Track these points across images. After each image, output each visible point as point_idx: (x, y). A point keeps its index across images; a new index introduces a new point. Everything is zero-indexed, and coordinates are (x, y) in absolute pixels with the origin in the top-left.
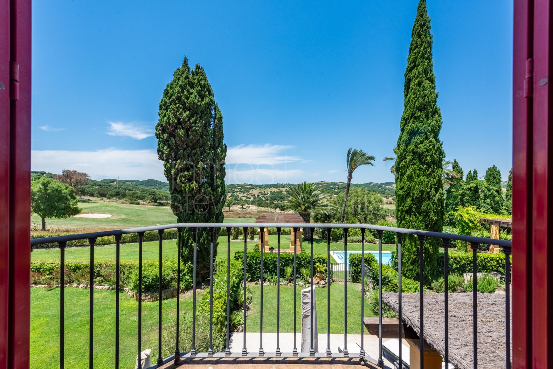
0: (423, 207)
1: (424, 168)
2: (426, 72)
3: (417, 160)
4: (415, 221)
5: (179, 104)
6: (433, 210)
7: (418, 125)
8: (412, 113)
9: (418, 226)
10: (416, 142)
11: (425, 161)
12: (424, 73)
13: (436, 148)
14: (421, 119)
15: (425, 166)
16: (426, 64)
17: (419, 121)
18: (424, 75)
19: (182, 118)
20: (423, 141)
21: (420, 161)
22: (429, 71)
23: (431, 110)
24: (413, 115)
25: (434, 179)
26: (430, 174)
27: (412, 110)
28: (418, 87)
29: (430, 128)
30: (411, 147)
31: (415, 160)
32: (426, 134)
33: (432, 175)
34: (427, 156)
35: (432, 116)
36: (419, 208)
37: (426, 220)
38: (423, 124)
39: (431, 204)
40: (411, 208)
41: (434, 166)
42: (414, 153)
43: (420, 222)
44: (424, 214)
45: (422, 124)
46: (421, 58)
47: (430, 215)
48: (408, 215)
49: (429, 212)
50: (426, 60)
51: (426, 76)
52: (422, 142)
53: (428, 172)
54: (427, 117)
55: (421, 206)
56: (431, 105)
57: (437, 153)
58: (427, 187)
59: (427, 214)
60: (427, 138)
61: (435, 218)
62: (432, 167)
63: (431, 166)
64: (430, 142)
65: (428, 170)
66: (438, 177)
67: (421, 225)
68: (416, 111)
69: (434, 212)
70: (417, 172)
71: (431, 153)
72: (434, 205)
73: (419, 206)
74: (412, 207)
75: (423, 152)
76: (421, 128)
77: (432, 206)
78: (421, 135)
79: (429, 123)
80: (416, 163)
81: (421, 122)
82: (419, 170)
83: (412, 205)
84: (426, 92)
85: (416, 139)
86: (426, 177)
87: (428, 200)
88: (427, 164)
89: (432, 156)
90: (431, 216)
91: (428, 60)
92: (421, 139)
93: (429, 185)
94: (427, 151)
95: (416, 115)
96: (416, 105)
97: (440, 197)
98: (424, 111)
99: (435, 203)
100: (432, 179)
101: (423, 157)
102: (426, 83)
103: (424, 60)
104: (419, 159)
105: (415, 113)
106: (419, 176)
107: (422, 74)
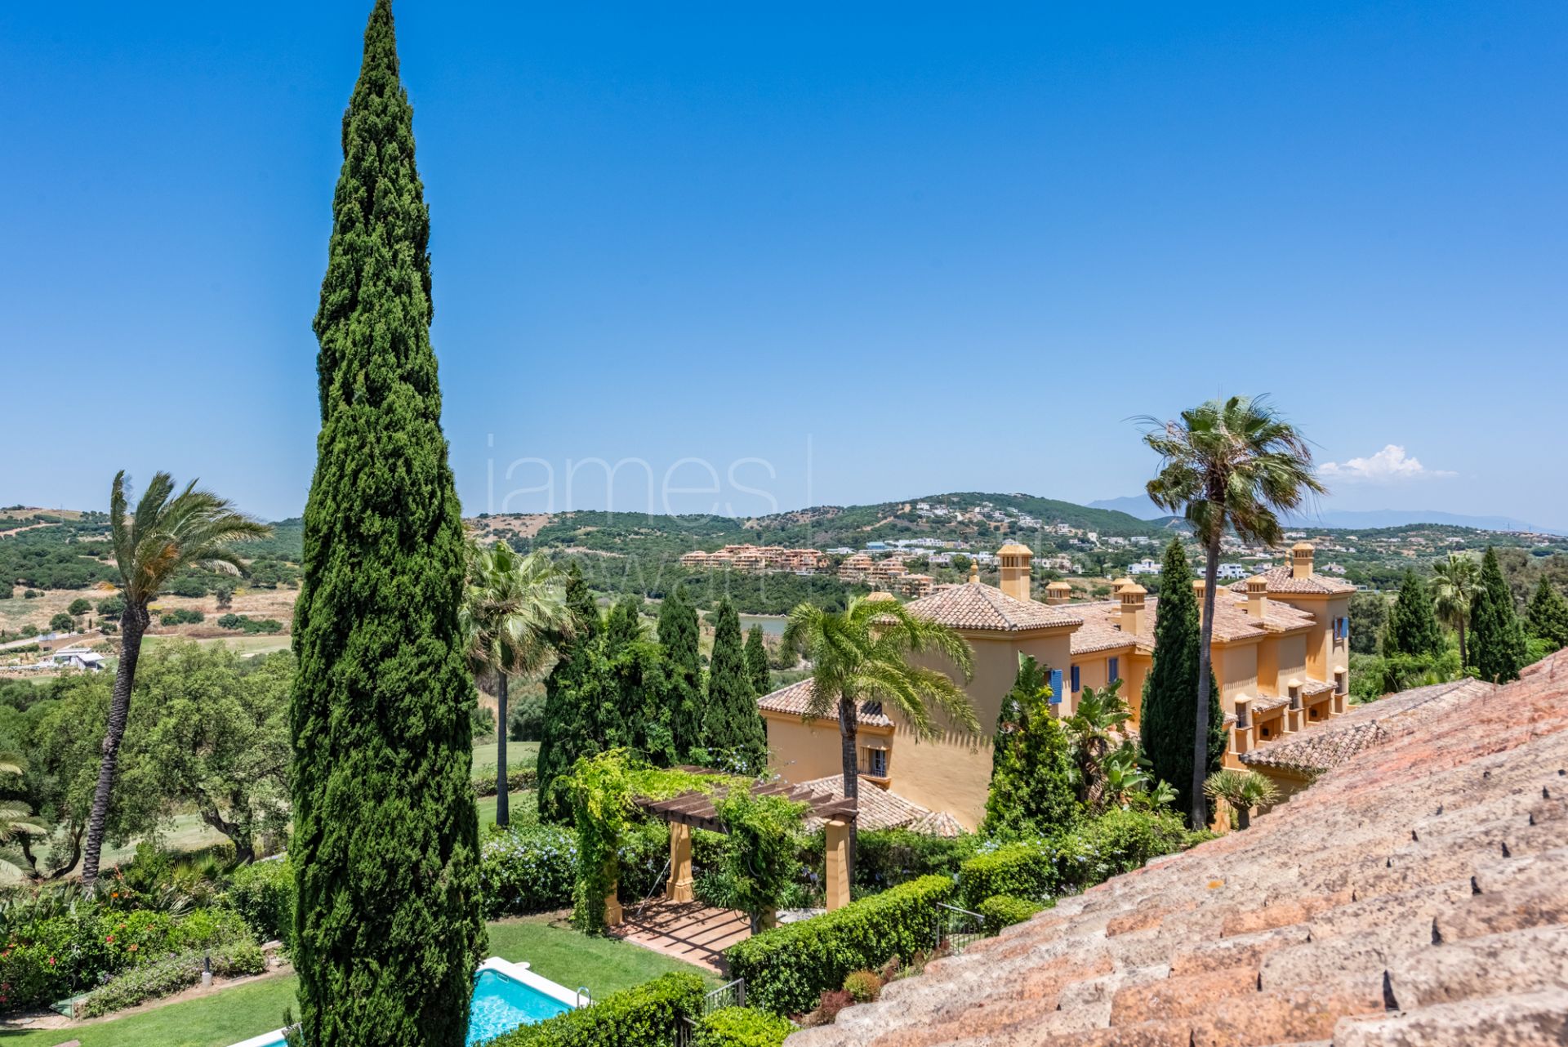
0: (394, 931)
1: (398, 762)
3: (372, 725)
4: (368, 993)
6: (435, 937)
7: (374, 575)
9: (379, 1013)
10: (367, 649)
11: (402, 731)
13: (444, 673)
14: (384, 550)
15: (404, 754)
17: (378, 557)
20: (396, 645)
21: (385, 729)
23: (420, 513)
25: (436, 800)
26: (422, 787)
29: (418, 590)
30: (347, 667)
31: (364, 724)
32: (404, 616)
33: (429, 786)
34: (409, 712)
36: (379, 931)
37: (411, 981)
38: (394, 572)
39: (425, 912)
40: (349, 935)
41: (436, 751)
42: (357, 695)
43: (389, 991)
44: (401, 958)
45: (387, 571)
47: (423, 956)
48: (337, 966)
49: (419, 946)
52: (389, 651)
53: (414, 779)
54: (407, 542)
55: (390, 924)
56: (418, 493)
57: (451, 693)
58: (412, 841)
59: (411, 954)
60: (409, 634)
61: (442, 968)
62: (430, 752)
63: (426, 748)
64: (422, 651)
65: (415, 771)
66: (455, 791)
67: (389, 1003)
68: (363, 511)
69: (437, 941)
70: (375, 777)
71: (426, 696)
72: (436, 916)
73: (381, 924)
74: (356, 929)
75: (396, 697)
76: (384, 591)
77: (430, 920)
78: (384, 617)
79: (416, 568)
80: (369, 740)
81: (387, 563)
82: (380, 769)
83: (354, 924)
84: (401, 437)
85: (366, 636)
86: (409, 800)
87: (413, 896)
88: (410, 745)
89: (427, 708)
90: (425, 965)
92: (385, 638)
93: (419, 835)
94: (411, 690)
97: (455, 882)
98: (393, 514)
99: (440, 906)
100: (430, 805)
101: (396, 715)
104: (379, 722)
105: (361, 520)
106: (379, 798)
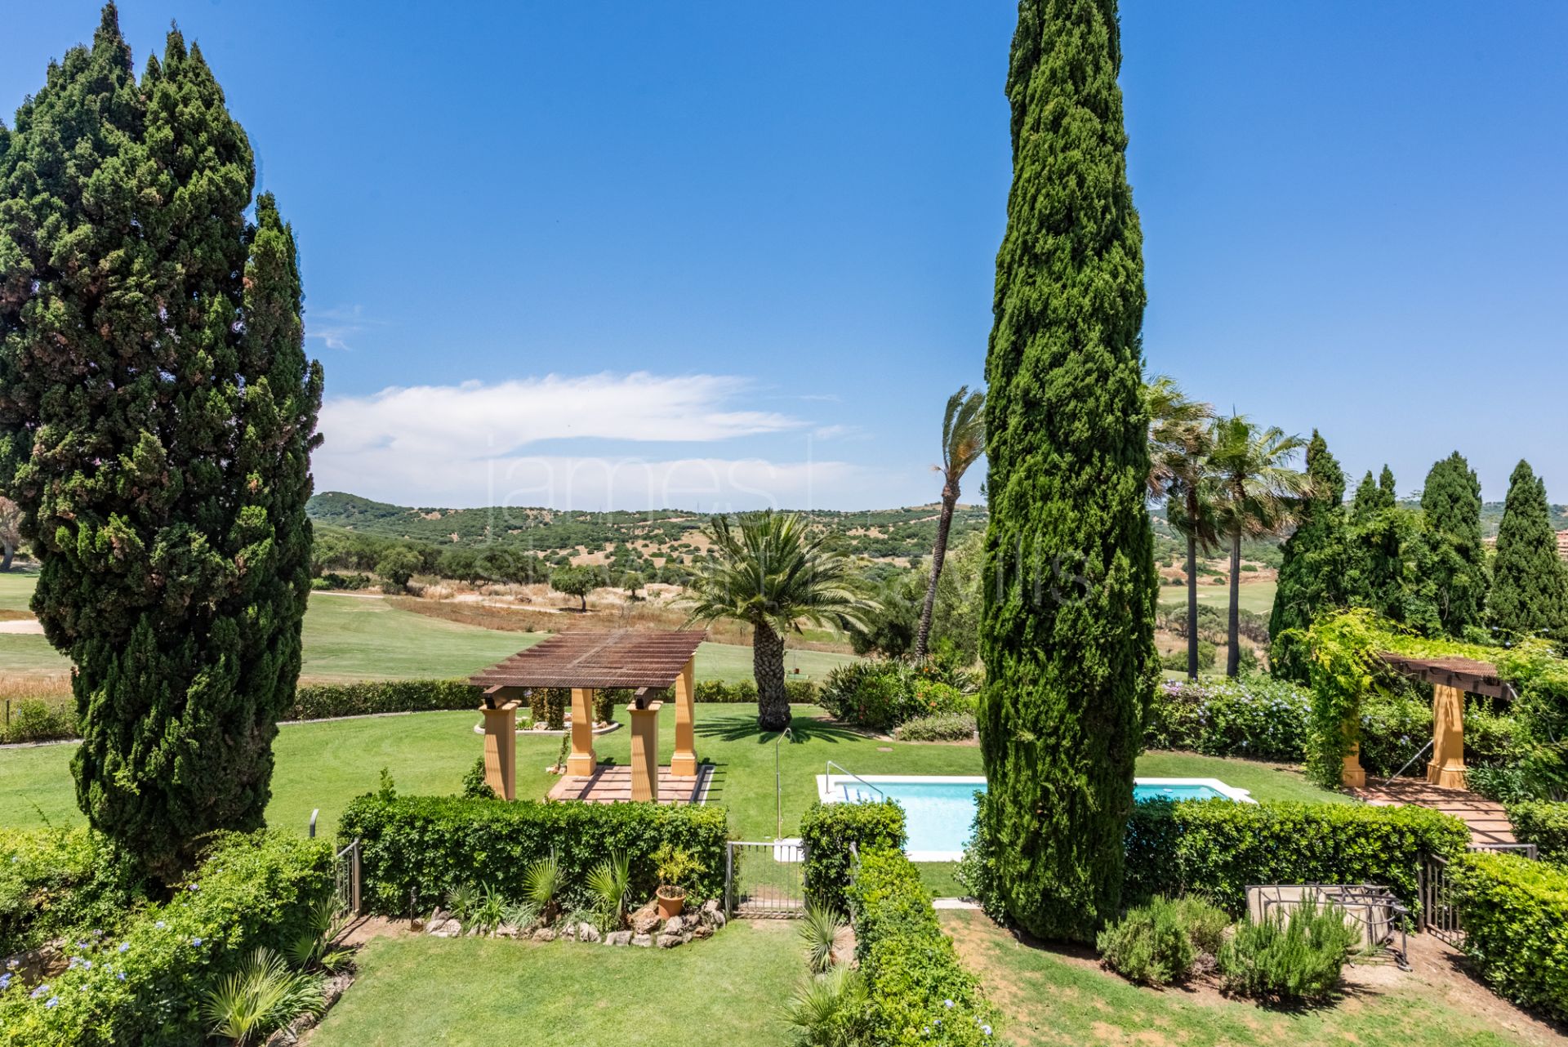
0: (1058, 625)
1: (1064, 466)
2: (1076, 72)
3: (1043, 432)
4: (1034, 682)
5: (45, 195)
6: (1096, 639)
7: (1046, 290)
8: (1025, 242)
9: (1044, 702)
10: (1038, 360)
11: (1067, 435)
12: (1072, 76)
13: (1111, 384)
14: (1057, 267)
15: (1069, 457)
16: (1076, 40)
17: (1051, 273)
18: (1070, 87)
19: (55, 251)
20: (1065, 356)
21: (1052, 437)
22: (1089, 70)
23: (1091, 227)
24: (1027, 248)
25: (1103, 509)
26: (1086, 492)
27: (1024, 229)
28: (1051, 135)
29: (1086, 302)
30: (1023, 378)
31: (1036, 432)
32: (1073, 326)
33: (1094, 493)
34: (1074, 416)
35: (1099, 254)
36: (1045, 625)
37: (1072, 678)
38: (1064, 287)
39: (1086, 612)
40: (1019, 626)
41: (1102, 460)
42: (1030, 404)
43: (1053, 683)
44: (1064, 653)
45: (1059, 285)
46: (1056, 16)
47: (1083, 656)
48: (1011, 654)
49: (1079, 646)
50: (1077, 24)
51: (1077, 91)
52: (1058, 360)
53: (1079, 482)
54: (1078, 258)
55: (1053, 620)
56: (1091, 206)
57: (1118, 404)
58: (1073, 542)
59: (1073, 652)
60: (1076, 343)
61: (1102, 672)
62: (1095, 460)
63: (1091, 455)
64: (1089, 358)
65: (1078, 474)
66: (1121, 503)
67: (1053, 695)
68: (1038, 231)
69: (1098, 646)
70: (1042, 480)
71: (1091, 402)
72: (1097, 618)
73: (1046, 618)
74: (1024, 621)
75: (1062, 401)
76: (1054, 303)
77: (1091, 621)
78: (1054, 329)
79: (1086, 280)
80: (1039, 447)
81: (1058, 280)
82: (1048, 473)
83: (1023, 616)
84: (1076, 154)
85: (1037, 349)
86: (1071, 502)
87: (1075, 595)
88: (1075, 450)
89: (1094, 416)
90: (1086, 664)
91: (1083, 26)
92: (1054, 349)
93: (1081, 536)
94: (1077, 395)
95: (1038, 250)
96: (1038, 205)
97: (1117, 587)
98: (1067, 231)
99: (1101, 609)
100: (1094, 511)
101: (1062, 420)
102: (1079, 120)
103: (1068, 24)
104: (1048, 429)
105: (1037, 240)
106: (1046, 497)
107: (1064, 81)
